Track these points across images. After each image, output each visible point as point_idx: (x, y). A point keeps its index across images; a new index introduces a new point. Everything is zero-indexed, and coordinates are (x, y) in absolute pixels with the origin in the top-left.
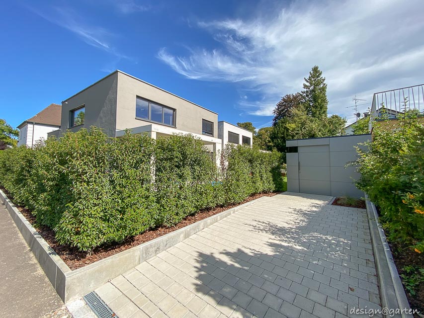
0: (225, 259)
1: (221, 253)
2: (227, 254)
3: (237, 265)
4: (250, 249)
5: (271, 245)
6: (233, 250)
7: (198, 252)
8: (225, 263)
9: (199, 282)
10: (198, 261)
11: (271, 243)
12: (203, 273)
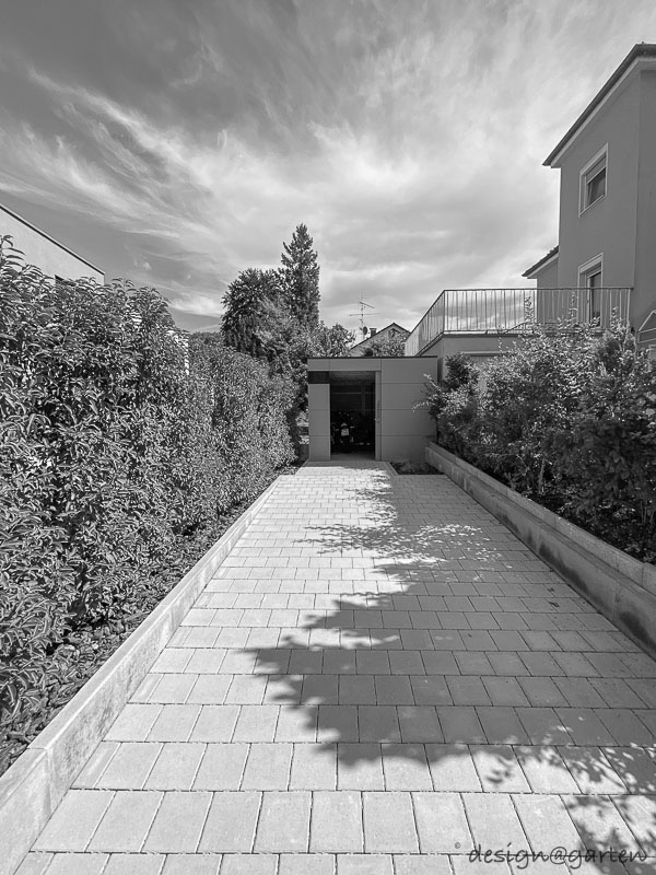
0: (330, 638)
1: (309, 628)
2: (324, 623)
3: (367, 641)
4: (361, 594)
5: (388, 570)
6: (327, 608)
7: (247, 651)
8: (341, 648)
9: (328, 735)
10: (270, 678)
11: (382, 566)
12: (313, 702)
